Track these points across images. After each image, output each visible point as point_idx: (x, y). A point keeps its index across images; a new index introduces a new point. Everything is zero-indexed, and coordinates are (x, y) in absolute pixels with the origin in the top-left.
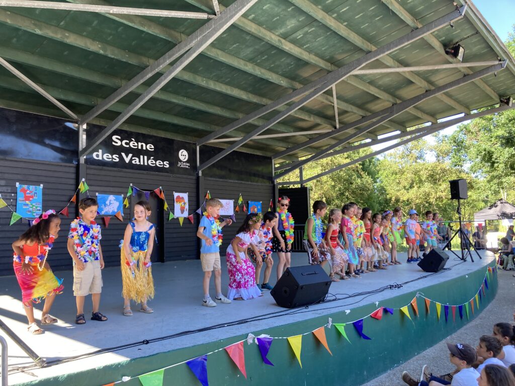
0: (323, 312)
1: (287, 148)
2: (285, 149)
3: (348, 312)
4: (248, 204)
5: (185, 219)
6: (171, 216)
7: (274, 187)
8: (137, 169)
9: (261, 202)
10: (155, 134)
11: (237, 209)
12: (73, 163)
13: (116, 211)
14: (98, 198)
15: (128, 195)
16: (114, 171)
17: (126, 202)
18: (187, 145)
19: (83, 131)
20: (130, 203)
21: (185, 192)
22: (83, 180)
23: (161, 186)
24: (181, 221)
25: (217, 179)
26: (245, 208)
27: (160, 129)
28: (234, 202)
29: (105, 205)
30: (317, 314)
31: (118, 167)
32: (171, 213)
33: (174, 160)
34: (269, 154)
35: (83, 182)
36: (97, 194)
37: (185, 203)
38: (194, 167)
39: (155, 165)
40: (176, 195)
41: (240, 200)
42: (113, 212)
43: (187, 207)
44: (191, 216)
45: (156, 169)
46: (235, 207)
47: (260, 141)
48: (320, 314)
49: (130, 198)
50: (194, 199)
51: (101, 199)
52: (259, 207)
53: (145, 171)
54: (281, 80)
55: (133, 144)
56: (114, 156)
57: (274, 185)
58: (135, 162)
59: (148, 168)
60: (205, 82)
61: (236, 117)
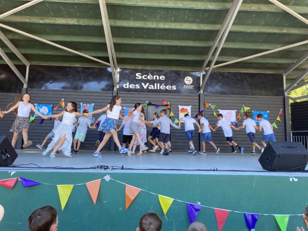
8: (152, 92)
9: (268, 112)
11: (238, 117)
12: (111, 91)
14: (125, 110)
19: (118, 73)
21: (189, 105)
23: (169, 101)
27: (173, 66)
28: (236, 112)
31: (139, 92)
32: (176, 119)
38: (198, 88)
39: (165, 89)
40: (180, 107)
50: (197, 110)
53: (157, 93)
54: (209, 5)
55: (149, 77)
56: (137, 85)
57: (284, 98)
58: (151, 88)
59: (160, 91)
60: (154, 25)
61: (209, 45)
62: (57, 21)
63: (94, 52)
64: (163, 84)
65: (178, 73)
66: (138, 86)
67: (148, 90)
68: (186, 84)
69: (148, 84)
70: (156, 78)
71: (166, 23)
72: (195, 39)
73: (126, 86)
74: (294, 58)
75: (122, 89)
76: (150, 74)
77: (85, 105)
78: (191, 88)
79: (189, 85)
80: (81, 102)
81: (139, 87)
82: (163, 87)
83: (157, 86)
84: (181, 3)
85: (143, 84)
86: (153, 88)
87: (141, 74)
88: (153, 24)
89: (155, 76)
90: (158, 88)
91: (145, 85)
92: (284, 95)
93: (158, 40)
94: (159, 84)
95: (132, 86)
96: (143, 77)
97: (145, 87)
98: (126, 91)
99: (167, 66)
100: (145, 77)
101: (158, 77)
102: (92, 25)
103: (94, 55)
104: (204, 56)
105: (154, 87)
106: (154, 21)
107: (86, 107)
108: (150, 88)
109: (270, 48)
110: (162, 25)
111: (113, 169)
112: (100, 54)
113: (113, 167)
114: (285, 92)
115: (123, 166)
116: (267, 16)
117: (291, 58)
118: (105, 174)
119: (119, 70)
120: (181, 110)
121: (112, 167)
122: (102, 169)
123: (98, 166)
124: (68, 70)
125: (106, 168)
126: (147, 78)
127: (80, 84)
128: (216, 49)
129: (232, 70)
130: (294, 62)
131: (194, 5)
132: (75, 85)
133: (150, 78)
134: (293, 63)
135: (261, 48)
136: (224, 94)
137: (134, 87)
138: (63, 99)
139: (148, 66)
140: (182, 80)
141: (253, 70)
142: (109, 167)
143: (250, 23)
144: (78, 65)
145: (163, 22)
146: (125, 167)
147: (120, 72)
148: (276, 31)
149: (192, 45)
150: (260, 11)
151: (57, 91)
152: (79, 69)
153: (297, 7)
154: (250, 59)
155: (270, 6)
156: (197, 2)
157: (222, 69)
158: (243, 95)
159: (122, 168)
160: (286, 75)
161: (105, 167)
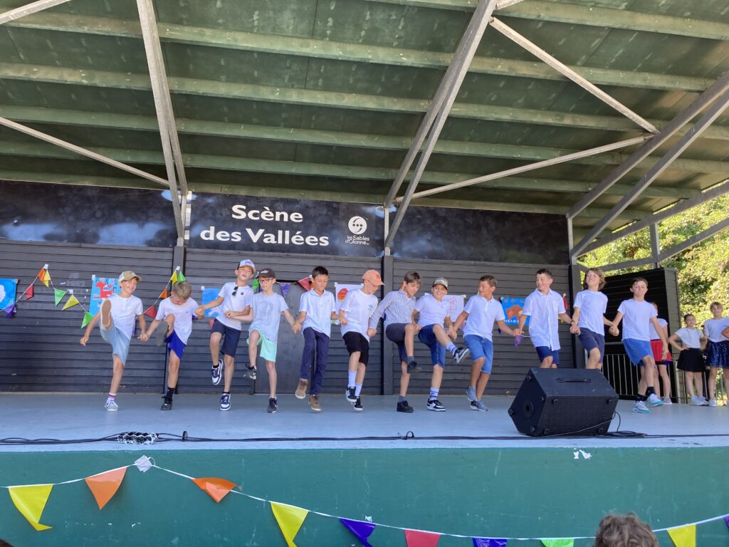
7: (570, 270)
8: (272, 251)
10: (312, 198)
14: (204, 293)
16: (231, 255)
18: (364, 209)
19: (188, 203)
22: (178, 268)
31: (239, 250)
35: (178, 272)
36: (203, 288)
38: (378, 241)
39: (303, 243)
40: (339, 287)
45: (305, 249)
51: (208, 295)
53: (284, 252)
54: (402, 56)
55: (266, 215)
56: (234, 234)
57: (570, 267)
58: (269, 240)
59: (291, 249)
60: (277, 94)
61: (404, 146)
62: (35, 73)
63: (128, 151)
64: (298, 233)
65: (333, 208)
66: (237, 237)
67: (261, 246)
68: (352, 234)
69: (261, 231)
70: (282, 217)
71: (304, 91)
72: (371, 132)
73: (207, 235)
74: (590, 181)
75: (196, 242)
76: (267, 208)
77: (102, 280)
78: (364, 243)
79: (358, 236)
80: (94, 272)
81: (239, 239)
82: (297, 239)
83: (284, 237)
84: (339, 47)
85: (249, 231)
86: (273, 241)
87: (244, 207)
88: (273, 93)
89: (278, 214)
90: (287, 242)
91: (255, 234)
92: (569, 262)
93: (284, 130)
94: (287, 233)
95: (222, 236)
96: (250, 214)
97: (255, 238)
98: (208, 248)
99: (306, 191)
100: (255, 215)
101: (286, 215)
102: (123, 87)
103: (129, 159)
104: (394, 171)
105: (276, 239)
106: (277, 86)
107: (106, 286)
108: (266, 241)
109: (538, 157)
110: (294, 97)
111: (160, 440)
112: (144, 158)
113: (160, 436)
114: (572, 255)
115: (185, 433)
116: (530, 87)
117: (582, 181)
118: (138, 455)
119: (190, 196)
120: (339, 293)
121: (158, 435)
122: (132, 442)
123: (123, 434)
124: (62, 194)
125: (142, 438)
126: (261, 218)
127: (91, 227)
128: (420, 155)
129: (456, 205)
130: (590, 189)
131: (369, 54)
132: (78, 231)
133: (267, 217)
134: (587, 192)
135: (519, 156)
136: (438, 259)
137: (227, 238)
138: (46, 266)
139: (264, 190)
140: (343, 224)
141: (501, 204)
142: (150, 436)
143: (493, 99)
144: (88, 182)
145: (298, 88)
146: (190, 435)
147: (192, 202)
148: (550, 120)
149: (364, 145)
150: (513, 74)
151: (30, 244)
152: (89, 193)
153: (592, 71)
154: (495, 181)
155: (536, 65)
156: (376, 48)
157: (435, 200)
158: (479, 260)
159: (184, 439)
160: (573, 217)
161: (140, 436)
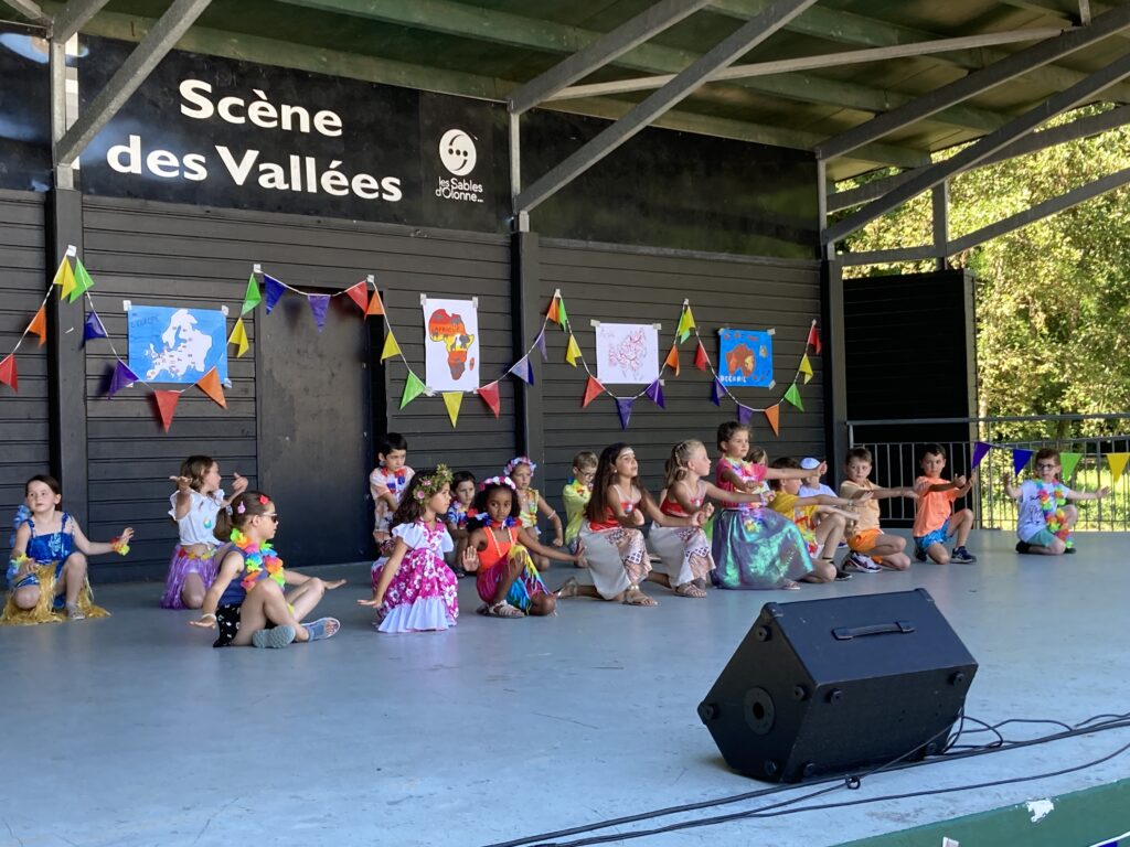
0: (918, 811)
1: (878, 113)
2: (871, 116)
3: (1041, 809)
4: (718, 338)
5: (467, 397)
6: (413, 389)
7: (824, 272)
8: (279, 209)
9: (772, 332)
10: (346, 72)
11: (670, 361)
12: (33, 189)
13: (201, 368)
14: (132, 319)
15: (248, 307)
16: (189, 216)
17: (240, 335)
18: (472, 112)
19: (67, 65)
20: (253, 340)
21: (466, 296)
22: (72, 251)
23: (372, 271)
24: (454, 407)
25: (591, 244)
26: (706, 357)
27: (365, 52)
28: (660, 334)
29: (161, 347)
30: (888, 816)
31: (204, 203)
32: (413, 378)
33: (421, 170)
34: (804, 141)
35: (72, 261)
36: (127, 305)
37: (465, 339)
38: (499, 199)
39: (346, 192)
40: (430, 306)
41: (687, 325)
42: (191, 371)
43: (474, 351)
44: (489, 387)
45: (352, 206)
46: (664, 352)
47: (766, 87)
48: (902, 818)
49: (253, 320)
50: (504, 322)
51: (140, 324)
52: (762, 353)
53: (307, 213)
55: (259, 112)
56: (189, 160)
57: (824, 265)
58: (272, 181)
59: (318, 204)
64: (335, 164)
66: (195, 168)
67: (252, 195)
68: (448, 175)
69: (251, 156)
70: (296, 118)
73: (125, 159)
75: (97, 179)
76: (261, 94)
78: (473, 197)
79: (460, 179)
81: (201, 174)
82: (332, 181)
83: (303, 175)
85: (224, 152)
86: (281, 185)
87: (208, 87)
89: (287, 111)
90: (312, 188)
91: (238, 160)
94: (311, 162)
95: (161, 163)
97: (239, 174)
98: (130, 195)
100: (234, 110)
101: (304, 114)
105: (288, 179)
108: (263, 181)
114: (827, 241)
120: (432, 321)
126: (248, 119)
140: (429, 147)
141: (702, 119)
147: (78, 63)
